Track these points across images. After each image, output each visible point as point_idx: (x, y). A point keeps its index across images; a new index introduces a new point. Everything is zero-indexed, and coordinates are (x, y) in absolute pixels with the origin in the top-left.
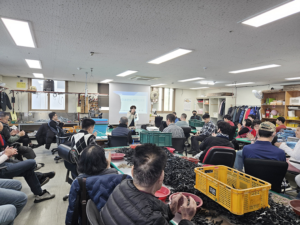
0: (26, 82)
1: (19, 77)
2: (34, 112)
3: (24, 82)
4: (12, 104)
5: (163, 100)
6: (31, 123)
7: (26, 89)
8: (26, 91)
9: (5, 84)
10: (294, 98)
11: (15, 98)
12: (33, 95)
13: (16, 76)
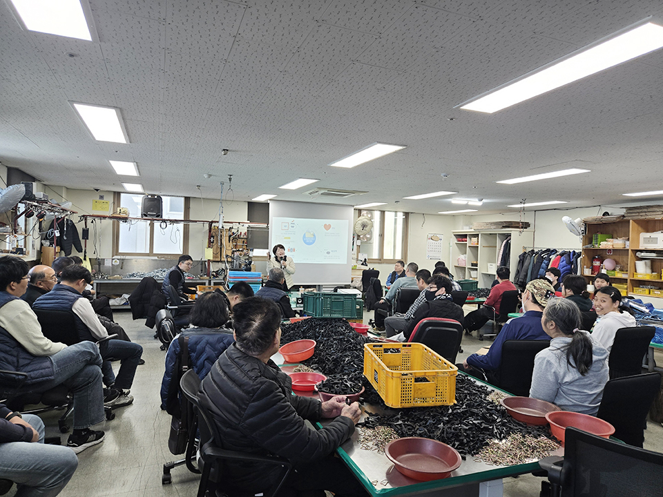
0: (110, 199)
1: (97, 190)
2: (124, 257)
3: (105, 199)
4: (82, 242)
5: (382, 235)
6: (117, 279)
7: (110, 213)
8: (110, 218)
9: (70, 204)
10: (648, 235)
11: (88, 230)
12: (122, 224)
13: (92, 189)
